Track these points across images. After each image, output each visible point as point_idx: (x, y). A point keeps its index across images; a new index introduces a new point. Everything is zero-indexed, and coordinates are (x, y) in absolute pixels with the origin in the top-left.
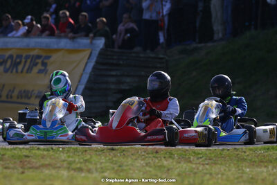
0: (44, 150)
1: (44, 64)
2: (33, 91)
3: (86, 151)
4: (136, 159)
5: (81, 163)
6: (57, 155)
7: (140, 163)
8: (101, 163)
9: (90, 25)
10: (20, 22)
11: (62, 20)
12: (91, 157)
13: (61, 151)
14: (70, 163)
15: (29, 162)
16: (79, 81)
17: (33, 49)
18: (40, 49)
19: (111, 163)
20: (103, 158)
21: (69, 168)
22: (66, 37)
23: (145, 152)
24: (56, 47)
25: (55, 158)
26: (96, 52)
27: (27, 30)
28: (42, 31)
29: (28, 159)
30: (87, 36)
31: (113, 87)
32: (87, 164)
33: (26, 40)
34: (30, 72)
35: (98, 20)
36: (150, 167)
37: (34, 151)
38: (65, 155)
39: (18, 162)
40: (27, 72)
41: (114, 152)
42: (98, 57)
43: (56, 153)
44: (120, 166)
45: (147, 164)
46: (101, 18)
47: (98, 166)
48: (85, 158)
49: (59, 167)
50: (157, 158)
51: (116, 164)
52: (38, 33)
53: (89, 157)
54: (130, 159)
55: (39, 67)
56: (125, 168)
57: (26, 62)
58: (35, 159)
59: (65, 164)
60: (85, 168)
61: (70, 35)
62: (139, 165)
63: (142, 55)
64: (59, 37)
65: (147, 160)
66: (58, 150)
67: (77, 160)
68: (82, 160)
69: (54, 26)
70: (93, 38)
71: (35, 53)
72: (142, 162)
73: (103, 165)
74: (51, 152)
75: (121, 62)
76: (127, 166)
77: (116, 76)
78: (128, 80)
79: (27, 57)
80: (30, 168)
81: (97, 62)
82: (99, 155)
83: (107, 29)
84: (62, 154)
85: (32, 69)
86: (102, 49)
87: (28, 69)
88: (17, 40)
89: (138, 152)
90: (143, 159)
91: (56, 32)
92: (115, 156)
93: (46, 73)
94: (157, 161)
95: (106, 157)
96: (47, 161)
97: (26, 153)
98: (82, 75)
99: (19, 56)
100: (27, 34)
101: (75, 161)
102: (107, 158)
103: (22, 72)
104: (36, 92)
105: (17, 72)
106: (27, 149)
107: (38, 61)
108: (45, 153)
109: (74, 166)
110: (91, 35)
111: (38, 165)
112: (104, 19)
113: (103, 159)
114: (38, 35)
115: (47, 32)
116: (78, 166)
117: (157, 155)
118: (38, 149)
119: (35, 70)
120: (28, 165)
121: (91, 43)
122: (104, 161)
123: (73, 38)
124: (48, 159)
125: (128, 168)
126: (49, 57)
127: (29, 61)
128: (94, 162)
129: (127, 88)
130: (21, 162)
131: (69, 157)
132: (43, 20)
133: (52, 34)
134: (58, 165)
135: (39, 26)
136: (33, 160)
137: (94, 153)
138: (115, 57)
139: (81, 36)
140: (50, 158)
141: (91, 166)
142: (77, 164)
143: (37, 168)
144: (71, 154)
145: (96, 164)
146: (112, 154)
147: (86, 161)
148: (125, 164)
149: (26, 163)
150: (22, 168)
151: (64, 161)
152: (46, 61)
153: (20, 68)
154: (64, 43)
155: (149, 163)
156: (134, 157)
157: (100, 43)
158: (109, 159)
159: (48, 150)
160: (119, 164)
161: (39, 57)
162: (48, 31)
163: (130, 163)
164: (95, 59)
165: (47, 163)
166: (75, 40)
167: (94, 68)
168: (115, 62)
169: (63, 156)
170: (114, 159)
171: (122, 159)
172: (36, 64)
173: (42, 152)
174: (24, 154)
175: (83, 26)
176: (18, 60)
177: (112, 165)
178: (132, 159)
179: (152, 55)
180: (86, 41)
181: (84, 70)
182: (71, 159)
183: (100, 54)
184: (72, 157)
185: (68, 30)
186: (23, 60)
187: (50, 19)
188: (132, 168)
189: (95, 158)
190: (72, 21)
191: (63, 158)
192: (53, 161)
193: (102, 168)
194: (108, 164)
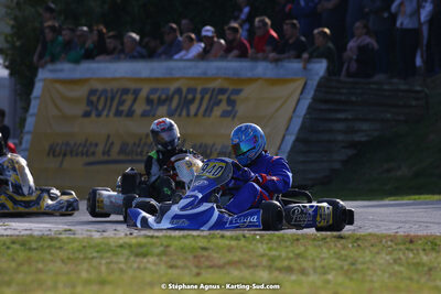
0: (231, 238)
1: (231, 103)
2: (214, 145)
3: (298, 240)
4: (378, 253)
5: (290, 259)
6: (251, 247)
7: (383, 258)
8: (322, 259)
9: (303, 39)
10: (193, 36)
11: (259, 33)
12: (306, 250)
13: (258, 241)
14: (272, 259)
15: (208, 258)
16: (287, 129)
17: (214, 79)
18: (226, 79)
19: (338, 259)
20: (325, 250)
21: (270, 267)
22: (265, 59)
23: (391, 241)
24: (249, 74)
25: (248, 252)
26: (314, 83)
27: (205, 49)
28: (228, 50)
29: (206, 253)
30: (298, 57)
31: (340, 137)
32: (300, 260)
33: (203, 65)
34: (209, 116)
35: (316, 31)
36: (401, 265)
37: (215, 241)
38: (265, 246)
39: (191, 257)
40: (204, 115)
41: (342, 241)
42: (316, 91)
43: (251, 244)
44: (353, 264)
45: (395, 261)
46: (320, 29)
47: (318, 263)
48: (297, 252)
49: (256, 266)
50: (412, 250)
51: (345, 260)
52: (222, 52)
53: (302, 249)
54: (367, 252)
55: (224, 106)
56: (360, 267)
57: (202, 99)
58: (217, 253)
59: (265, 262)
60: (296, 267)
61: (272, 55)
62: (382, 261)
63: (386, 87)
64: (255, 59)
65: (395, 255)
66: (254, 239)
67: (284, 254)
68: (291, 255)
69: (245, 42)
70: (308, 61)
71: (216, 84)
72: (388, 258)
73: (325, 262)
74: (242, 242)
75: (354, 99)
76: (364, 263)
77: (346, 120)
78: (365, 126)
79: (205, 91)
80: (211, 267)
81: (315, 99)
82: (320, 246)
83: (330, 45)
84: (259, 245)
85: (211, 111)
86: (321, 78)
87: (206, 110)
88: (189, 64)
89: (381, 242)
90: (390, 253)
91: (250, 51)
92: (344, 248)
93: (234, 116)
94: (411, 255)
95: (329, 249)
96: (236, 256)
97: (203, 243)
98: (291, 119)
99: (192, 90)
100: (204, 55)
101: (280, 256)
102: (332, 252)
103: (196, 115)
104: (219, 147)
105: (188, 115)
106: (204, 237)
107: (220, 97)
108: (233, 243)
109: (278, 264)
110: (305, 55)
111: (222, 262)
112: (327, 30)
113: (325, 252)
114: (221, 56)
115: (235, 52)
116: (286, 263)
117: (411, 246)
118: (223, 237)
119: (217, 111)
120: (207, 263)
121: (305, 68)
122: (326, 256)
123: (276, 61)
124: (238, 253)
125: (366, 266)
126: (238, 92)
127: (207, 97)
128: (310, 257)
129: (364, 139)
130: (195, 257)
131: (270, 249)
132: (228, 32)
133: (243, 55)
134: (254, 262)
135: (222, 41)
136: (215, 255)
137: (311, 242)
138: (345, 91)
139: (289, 58)
140: (242, 251)
141: (305, 264)
142: (284, 260)
143: (221, 267)
144: (275, 245)
145: (313, 260)
146: (339, 245)
147: (298, 256)
148: (361, 260)
149: (203, 259)
150: (197, 267)
151: (263, 256)
152: (233, 97)
153: (193, 108)
154: (263, 68)
155: (400, 259)
156: (375, 250)
157: (320, 67)
158: (335, 253)
159: (237, 239)
160: (350, 260)
161: (222, 91)
162: (237, 49)
163: (368, 259)
164: (312, 93)
165: (236, 258)
166: (280, 63)
167: (310, 108)
168: (343, 98)
169: (262, 248)
170: (343, 252)
171: (355, 253)
172: (218, 103)
173: (227, 242)
174: (200, 244)
175: (291, 41)
176: (190, 96)
177: (339, 263)
178: (371, 252)
179: (403, 87)
180: (296, 65)
181: (294, 111)
182: (274, 253)
183: (320, 85)
184: (276, 250)
185: (268, 48)
186: (198, 96)
187: (240, 31)
188: (371, 266)
189: (312, 252)
190: (275, 34)
191: (262, 251)
192: (246, 256)
193: (323, 267)
194: (332, 261)
